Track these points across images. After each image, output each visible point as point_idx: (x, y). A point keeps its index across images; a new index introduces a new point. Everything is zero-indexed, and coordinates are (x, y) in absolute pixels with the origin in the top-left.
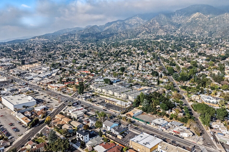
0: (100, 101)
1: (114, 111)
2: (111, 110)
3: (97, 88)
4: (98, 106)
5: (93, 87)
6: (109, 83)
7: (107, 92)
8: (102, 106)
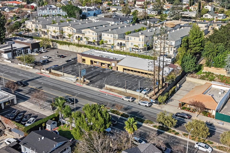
0: (61, 62)
1: (120, 93)
2: (111, 90)
3: (47, 26)
4: (57, 78)
5: (34, 25)
6: (77, 15)
7: (77, 35)
8: (70, 75)
